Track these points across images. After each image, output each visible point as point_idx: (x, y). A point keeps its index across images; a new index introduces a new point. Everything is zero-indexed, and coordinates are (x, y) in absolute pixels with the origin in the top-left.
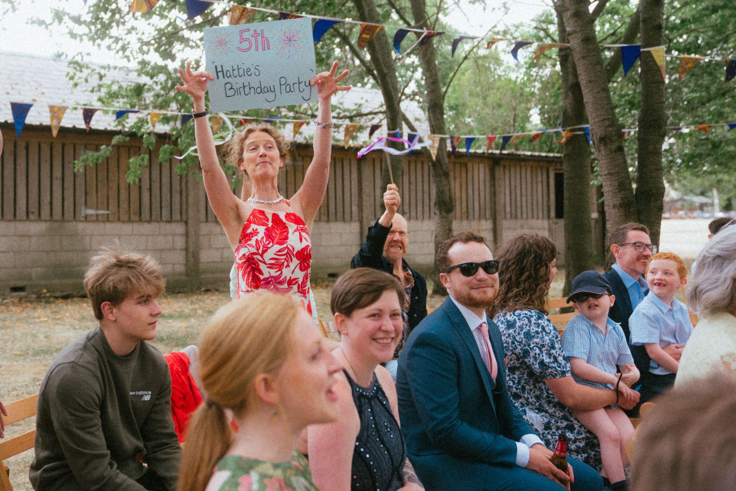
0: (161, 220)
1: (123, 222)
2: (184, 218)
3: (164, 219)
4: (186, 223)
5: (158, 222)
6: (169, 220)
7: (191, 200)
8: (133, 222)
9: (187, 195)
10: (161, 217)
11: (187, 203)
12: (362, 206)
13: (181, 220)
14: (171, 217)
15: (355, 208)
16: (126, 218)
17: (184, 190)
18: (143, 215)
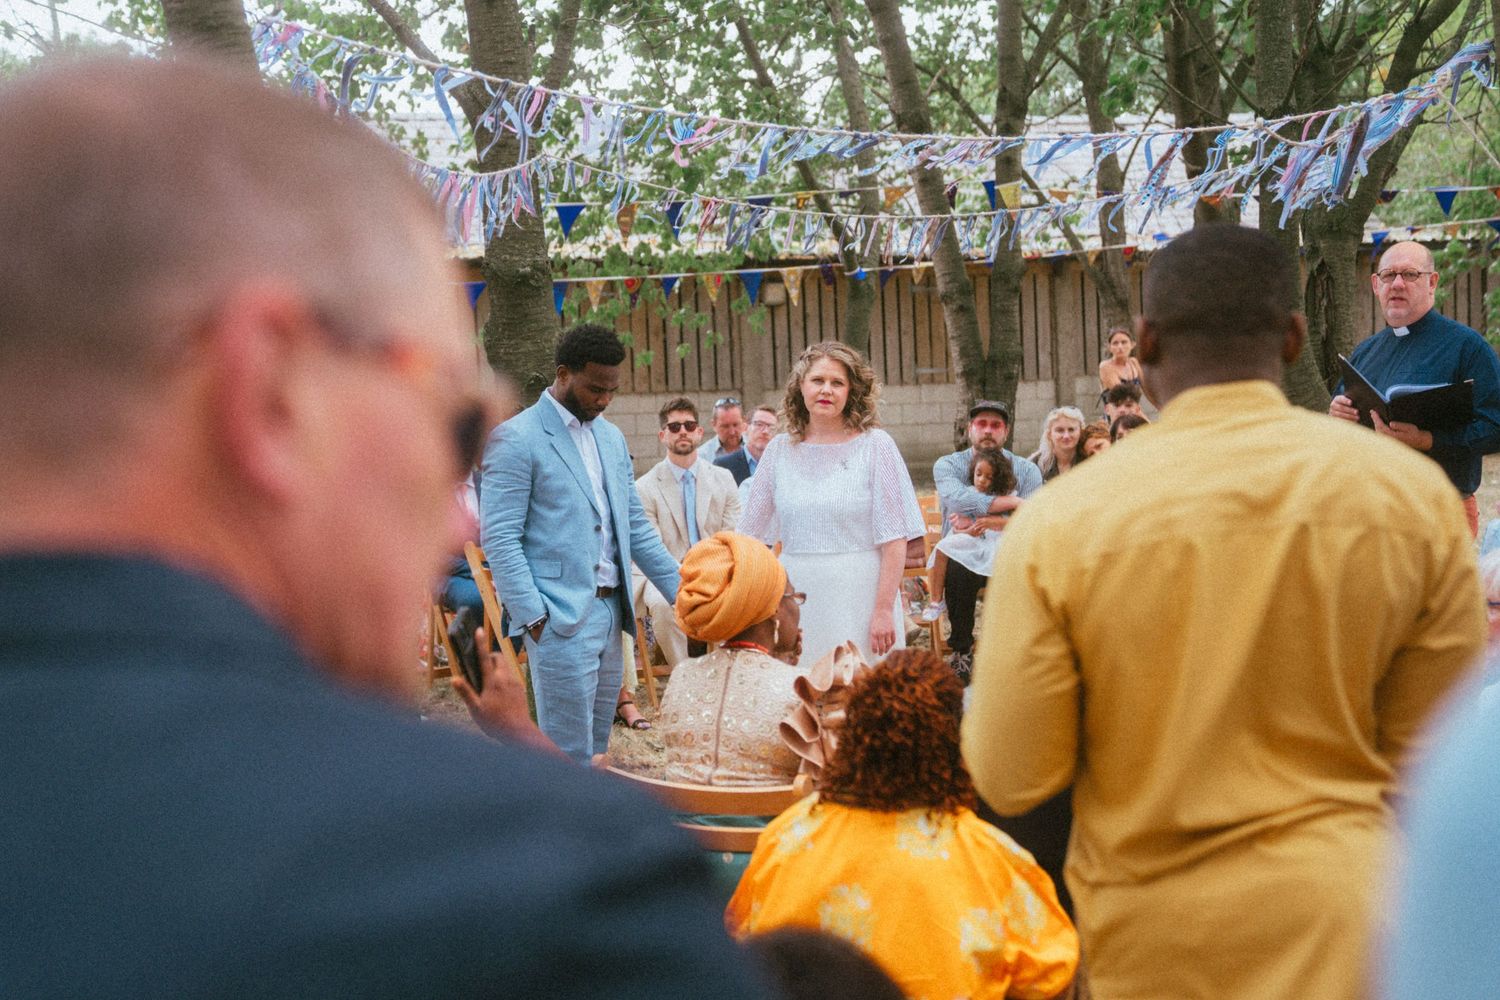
0: (701, 390)
1: (641, 394)
2: (738, 384)
3: (704, 388)
4: (741, 392)
5: (697, 392)
6: (713, 387)
7: (747, 358)
8: (656, 394)
9: (741, 349)
10: (700, 384)
11: (742, 364)
12: (1057, 354)
13: (733, 388)
14: (717, 383)
15: (1044, 359)
16: (645, 387)
17: (736, 340)
18: (671, 382)
